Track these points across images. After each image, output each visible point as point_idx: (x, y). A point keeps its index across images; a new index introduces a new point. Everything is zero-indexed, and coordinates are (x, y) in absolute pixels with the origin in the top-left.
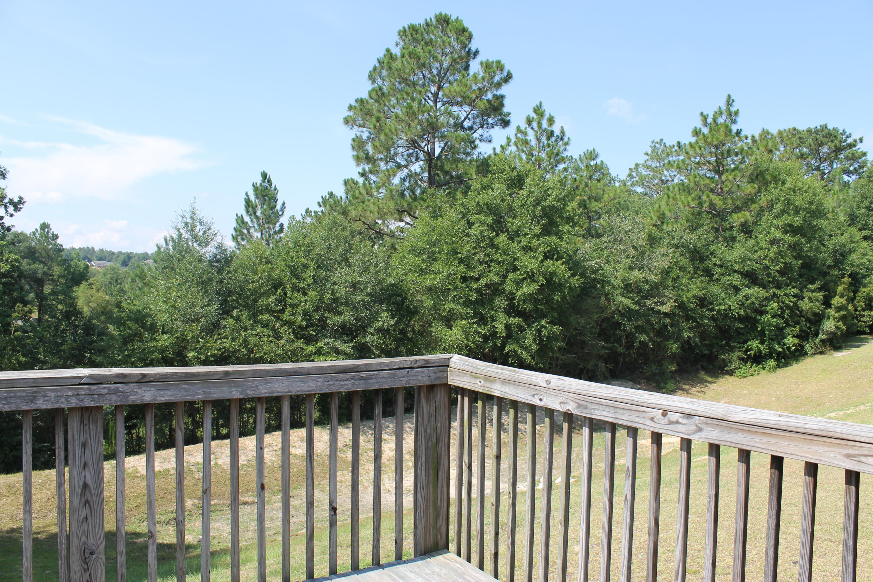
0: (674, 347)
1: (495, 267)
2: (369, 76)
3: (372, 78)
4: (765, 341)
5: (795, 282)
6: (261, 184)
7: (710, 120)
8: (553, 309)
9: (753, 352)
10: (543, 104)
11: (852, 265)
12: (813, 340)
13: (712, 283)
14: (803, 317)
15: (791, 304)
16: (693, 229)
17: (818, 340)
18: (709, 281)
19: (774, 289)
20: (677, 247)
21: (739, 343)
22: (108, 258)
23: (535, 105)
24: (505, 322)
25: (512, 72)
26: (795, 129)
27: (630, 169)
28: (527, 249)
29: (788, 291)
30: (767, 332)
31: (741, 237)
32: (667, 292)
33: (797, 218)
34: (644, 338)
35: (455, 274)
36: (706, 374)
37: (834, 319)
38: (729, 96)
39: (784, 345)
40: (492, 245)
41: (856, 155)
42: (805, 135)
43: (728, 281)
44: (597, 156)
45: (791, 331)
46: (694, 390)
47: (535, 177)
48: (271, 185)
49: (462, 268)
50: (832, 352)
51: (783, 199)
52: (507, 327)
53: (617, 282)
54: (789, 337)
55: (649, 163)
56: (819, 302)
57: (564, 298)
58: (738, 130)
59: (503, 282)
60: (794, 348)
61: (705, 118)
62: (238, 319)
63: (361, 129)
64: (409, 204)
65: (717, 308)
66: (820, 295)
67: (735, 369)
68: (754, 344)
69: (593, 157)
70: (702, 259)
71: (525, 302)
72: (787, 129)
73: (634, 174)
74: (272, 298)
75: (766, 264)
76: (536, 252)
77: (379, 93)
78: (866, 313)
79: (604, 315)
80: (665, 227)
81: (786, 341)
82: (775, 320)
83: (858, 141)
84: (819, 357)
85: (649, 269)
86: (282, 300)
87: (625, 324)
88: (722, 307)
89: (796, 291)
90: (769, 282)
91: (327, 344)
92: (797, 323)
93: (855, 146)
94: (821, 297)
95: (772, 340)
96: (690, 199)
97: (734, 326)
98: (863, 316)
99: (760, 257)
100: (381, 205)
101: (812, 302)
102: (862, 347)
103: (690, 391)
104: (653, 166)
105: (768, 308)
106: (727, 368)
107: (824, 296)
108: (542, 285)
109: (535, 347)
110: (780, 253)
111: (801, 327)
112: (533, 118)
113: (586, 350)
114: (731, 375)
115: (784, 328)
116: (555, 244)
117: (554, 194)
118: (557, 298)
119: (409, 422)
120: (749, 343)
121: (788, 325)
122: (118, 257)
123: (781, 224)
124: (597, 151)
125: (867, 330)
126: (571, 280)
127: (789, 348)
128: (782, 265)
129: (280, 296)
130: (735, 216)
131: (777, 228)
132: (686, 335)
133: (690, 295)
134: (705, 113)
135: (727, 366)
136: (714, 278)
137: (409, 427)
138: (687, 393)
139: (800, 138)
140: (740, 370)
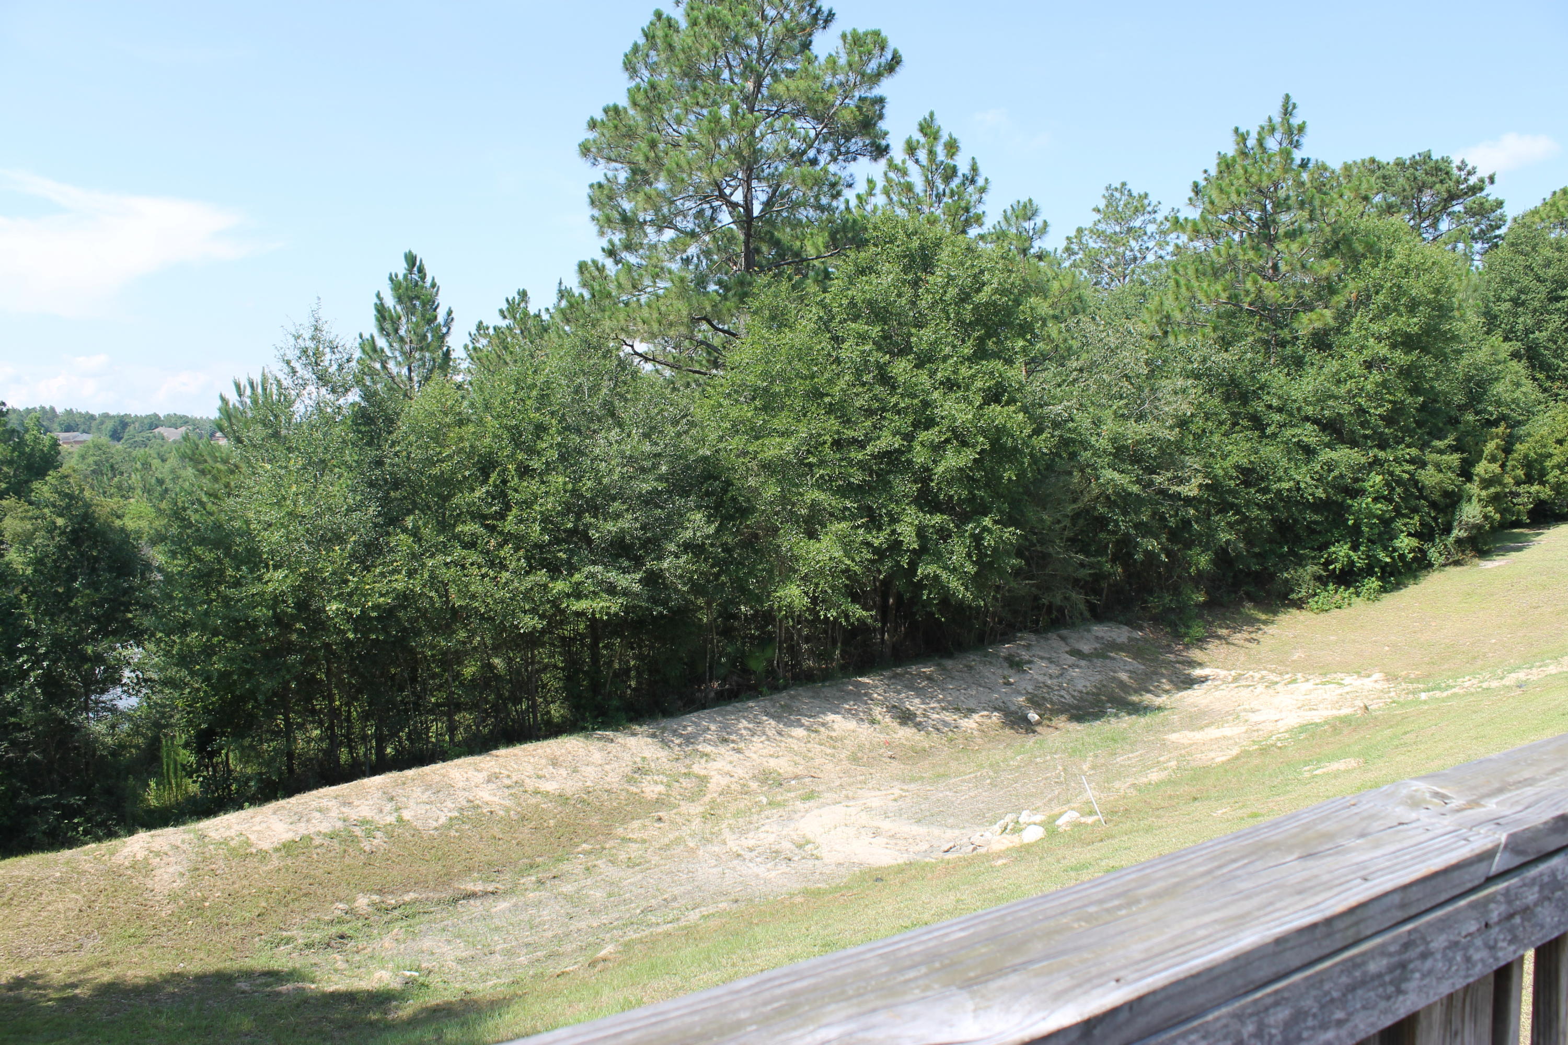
0: (1203, 561)
1: (892, 421)
2: (625, 63)
3: (630, 67)
4: (1360, 544)
5: (1411, 437)
6: (405, 276)
7: (1251, 142)
8: (999, 496)
9: (1339, 566)
10: (936, 116)
11: (1498, 403)
12: (1441, 541)
13: (1265, 441)
14: (1425, 498)
15: (1406, 476)
16: (1225, 344)
17: (1451, 539)
18: (1259, 437)
19: (1376, 450)
20: (1198, 377)
21: (1313, 549)
22: (83, 427)
23: (921, 119)
24: (917, 522)
25: (901, 52)
26: (1373, 161)
27: (1068, 238)
28: (950, 385)
29: (1399, 453)
30: (1365, 529)
31: (1313, 355)
32: (1188, 460)
33: (1415, 320)
34: (1152, 544)
35: (820, 435)
36: (1255, 607)
37: (1480, 500)
38: (1287, 97)
39: (1395, 550)
40: (884, 378)
41: (1487, 205)
42: (1392, 171)
43: (1293, 436)
44: (1035, 213)
45: (1405, 525)
46: (1238, 638)
47: (956, 249)
48: (423, 278)
49: (833, 423)
50: (1476, 560)
51: (1389, 284)
52: (921, 532)
53: (1103, 443)
54: (1402, 536)
55: (1102, 226)
56: (1453, 472)
57: (1021, 475)
58: (1303, 160)
59: (910, 449)
60: (1411, 555)
61: (1242, 137)
62: (415, 534)
63: (614, 164)
64: (714, 306)
65: (1275, 487)
66: (1454, 459)
67: (1308, 598)
68: (1341, 551)
69: (1029, 214)
70: (1244, 398)
71: (950, 483)
72: (1359, 161)
73: (1075, 247)
74: (480, 492)
75: (1360, 405)
76: (967, 389)
77: (651, 95)
78: (1522, 489)
79: (1080, 505)
80: (1171, 339)
81: (1397, 543)
82: (1379, 506)
83: (1487, 181)
84: (1452, 570)
85: (1156, 418)
86: (500, 494)
87: (1116, 521)
88: (1285, 485)
89: (1414, 452)
90: (1366, 437)
91: (592, 575)
92: (1415, 510)
93: (1482, 189)
94: (1456, 463)
95: (1373, 542)
96: (1219, 287)
97: (1305, 519)
98: (1518, 495)
99: (1350, 391)
100: (663, 309)
101: (1440, 471)
102: (1526, 551)
103: (1231, 640)
104: (1109, 231)
105: (1367, 485)
106: (1294, 596)
107: (1463, 460)
108: (983, 451)
109: (970, 568)
110: (1384, 384)
111: (1422, 516)
112: (918, 142)
113: (1049, 571)
114: (1300, 608)
115: (1392, 520)
116: (1000, 375)
117: (995, 281)
118: (1009, 474)
119: (744, 717)
120: (1333, 549)
121: (1399, 514)
122: (102, 423)
123: (1386, 330)
124: (1035, 202)
125: (1525, 519)
126: (1034, 440)
127: (1402, 557)
128: (1390, 406)
129: (495, 486)
130: (1305, 318)
131: (1379, 339)
132: (1224, 537)
133: (1227, 464)
134: (1243, 130)
135: (1292, 591)
136: (1268, 431)
137: (745, 728)
138: (1228, 643)
139: (1384, 177)
140: (1316, 599)
